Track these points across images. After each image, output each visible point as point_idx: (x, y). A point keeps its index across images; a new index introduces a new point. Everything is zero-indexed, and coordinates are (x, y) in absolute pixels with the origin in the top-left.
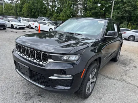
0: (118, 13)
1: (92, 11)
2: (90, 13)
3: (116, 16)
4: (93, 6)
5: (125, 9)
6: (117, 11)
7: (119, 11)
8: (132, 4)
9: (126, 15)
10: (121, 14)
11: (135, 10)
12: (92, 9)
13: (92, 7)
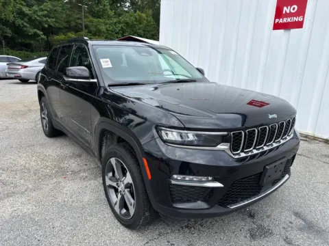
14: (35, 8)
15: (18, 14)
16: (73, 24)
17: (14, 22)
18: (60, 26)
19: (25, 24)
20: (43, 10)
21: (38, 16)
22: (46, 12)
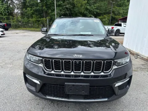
0: (61, 11)
1: (34, 8)
2: (31, 10)
3: (59, 13)
4: (34, 2)
5: (66, 6)
6: (59, 8)
7: (61, 8)
8: (70, 2)
9: (67, 12)
10: (64, 12)
11: (73, 8)
12: (33, 5)
13: (33, 4)
14: (92, 6)
15: (86, 9)
16: (108, 11)
17: (83, 12)
18: (102, 12)
19: (87, 13)
20: (95, 7)
21: (93, 9)
22: (96, 7)
